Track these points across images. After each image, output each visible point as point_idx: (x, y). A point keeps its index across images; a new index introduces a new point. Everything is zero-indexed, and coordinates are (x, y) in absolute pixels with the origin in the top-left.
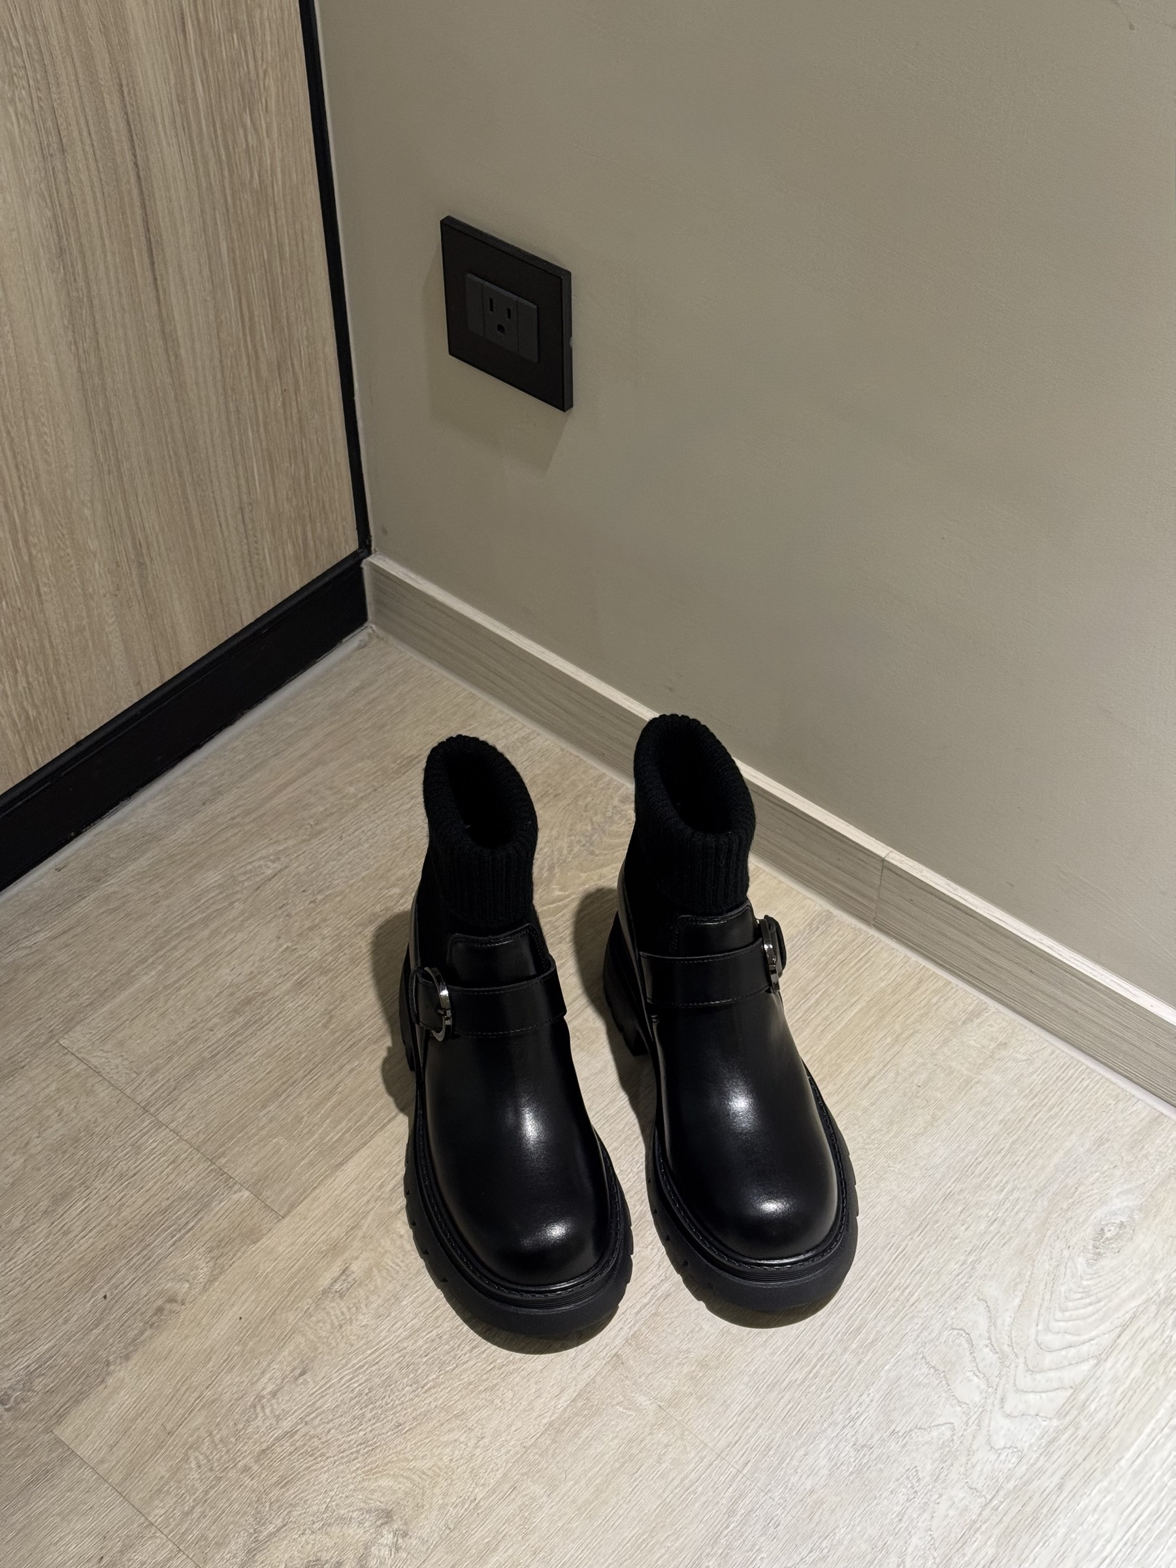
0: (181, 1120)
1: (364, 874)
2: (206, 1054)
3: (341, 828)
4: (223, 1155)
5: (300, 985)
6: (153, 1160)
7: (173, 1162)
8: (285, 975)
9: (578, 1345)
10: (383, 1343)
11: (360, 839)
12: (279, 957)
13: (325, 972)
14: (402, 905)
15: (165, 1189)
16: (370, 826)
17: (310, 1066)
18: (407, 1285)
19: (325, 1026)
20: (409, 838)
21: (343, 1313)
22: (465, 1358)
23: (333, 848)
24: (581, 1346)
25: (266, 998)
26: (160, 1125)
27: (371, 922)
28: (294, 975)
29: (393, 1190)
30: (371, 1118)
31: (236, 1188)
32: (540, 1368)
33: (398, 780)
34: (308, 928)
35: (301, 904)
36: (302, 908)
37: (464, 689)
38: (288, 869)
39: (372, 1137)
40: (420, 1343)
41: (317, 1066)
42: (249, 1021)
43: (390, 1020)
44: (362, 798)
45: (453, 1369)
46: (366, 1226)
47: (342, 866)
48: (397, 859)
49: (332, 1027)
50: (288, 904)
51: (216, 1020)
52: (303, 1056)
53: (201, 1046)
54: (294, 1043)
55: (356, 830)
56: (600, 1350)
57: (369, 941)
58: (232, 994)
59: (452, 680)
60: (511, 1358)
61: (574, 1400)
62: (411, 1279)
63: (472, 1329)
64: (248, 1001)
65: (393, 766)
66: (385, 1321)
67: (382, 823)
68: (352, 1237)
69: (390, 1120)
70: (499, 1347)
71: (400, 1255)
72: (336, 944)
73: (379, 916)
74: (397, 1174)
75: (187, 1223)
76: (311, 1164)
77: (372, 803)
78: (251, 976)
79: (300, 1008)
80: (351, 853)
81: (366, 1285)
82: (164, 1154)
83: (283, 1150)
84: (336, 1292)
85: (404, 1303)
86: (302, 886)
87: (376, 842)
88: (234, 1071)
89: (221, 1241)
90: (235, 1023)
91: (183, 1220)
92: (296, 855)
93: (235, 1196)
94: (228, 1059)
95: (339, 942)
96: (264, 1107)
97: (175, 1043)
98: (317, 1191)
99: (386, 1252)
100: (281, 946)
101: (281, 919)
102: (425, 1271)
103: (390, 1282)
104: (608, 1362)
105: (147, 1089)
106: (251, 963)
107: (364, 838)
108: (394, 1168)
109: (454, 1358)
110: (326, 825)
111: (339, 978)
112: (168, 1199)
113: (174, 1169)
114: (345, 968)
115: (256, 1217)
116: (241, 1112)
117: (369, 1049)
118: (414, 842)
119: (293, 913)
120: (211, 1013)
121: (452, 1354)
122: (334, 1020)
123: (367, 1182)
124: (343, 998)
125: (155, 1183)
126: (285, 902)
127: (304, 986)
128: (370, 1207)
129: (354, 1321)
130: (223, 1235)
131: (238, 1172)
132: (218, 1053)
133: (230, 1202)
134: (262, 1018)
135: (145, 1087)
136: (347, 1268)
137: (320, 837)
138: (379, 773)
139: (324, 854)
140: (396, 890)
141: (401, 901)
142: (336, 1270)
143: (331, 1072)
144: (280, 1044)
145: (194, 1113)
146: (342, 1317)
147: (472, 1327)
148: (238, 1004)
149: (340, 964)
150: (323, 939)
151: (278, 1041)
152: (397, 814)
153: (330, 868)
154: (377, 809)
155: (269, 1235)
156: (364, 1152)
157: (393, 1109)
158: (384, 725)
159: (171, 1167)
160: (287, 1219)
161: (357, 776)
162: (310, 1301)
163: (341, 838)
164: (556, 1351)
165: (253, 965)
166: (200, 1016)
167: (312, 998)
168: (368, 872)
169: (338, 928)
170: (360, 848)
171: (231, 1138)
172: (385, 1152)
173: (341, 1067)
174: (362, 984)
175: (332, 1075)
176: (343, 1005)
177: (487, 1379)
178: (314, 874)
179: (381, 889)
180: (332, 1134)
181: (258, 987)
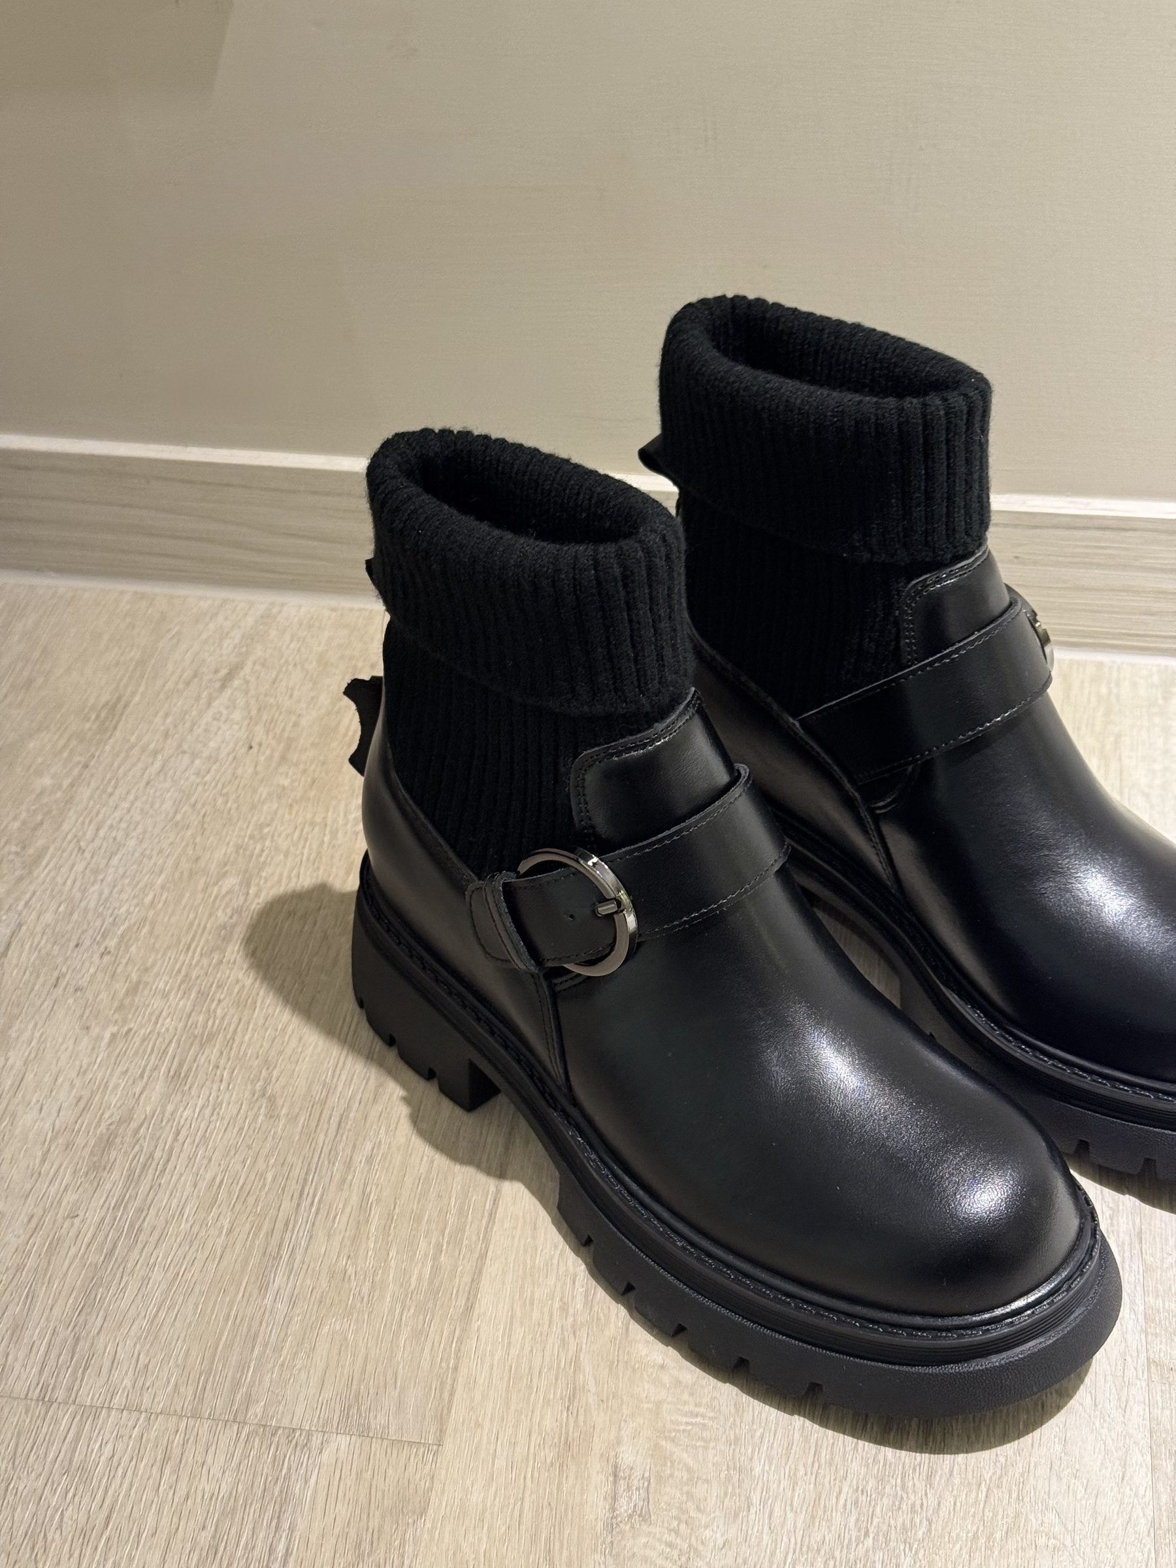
0: (127, 1382)
1: (160, 881)
2: (92, 1258)
3: (69, 837)
4: (249, 1400)
5: (177, 1078)
6: (124, 1475)
7: (166, 1459)
8: (142, 1076)
9: (1081, 1380)
10: (779, 1555)
11: (115, 839)
12: (109, 1056)
13: (206, 1040)
14: (257, 895)
15: (185, 1513)
16: (117, 814)
17: (294, 1187)
18: (737, 1439)
19: (272, 1116)
20: (194, 806)
21: (670, 1545)
22: (932, 1501)
23: (79, 867)
24: (1087, 1380)
25: (134, 1125)
26: (94, 1412)
27: (227, 939)
28: (156, 1068)
29: (588, 1302)
30: (461, 1213)
31: (316, 1440)
32: (1058, 1448)
33: (112, 741)
34: (127, 994)
35: (87, 964)
36: (92, 971)
37: (122, 593)
38: (24, 928)
39: (487, 1240)
40: (838, 1518)
41: (305, 1180)
42: (132, 1172)
43: (370, 1057)
44: (72, 785)
45: (929, 1530)
46: (591, 1384)
47: (114, 887)
48: (198, 840)
49: (284, 1111)
50: (64, 975)
51: (70, 1197)
52: (269, 1176)
53: (73, 1250)
54: (239, 1167)
55: (98, 830)
56: (1120, 1367)
57: (245, 966)
58: (68, 1146)
59: (89, 588)
60: (1002, 1459)
61: (1154, 1469)
62: (734, 1423)
63: (901, 1449)
64: (107, 1142)
65: (87, 726)
66: (752, 1517)
67: (132, 804)
68: (582, 1411)
69: (495, 1201)
70: (967, 1452)
71: (686, 1397)
72: (193, 995)
73: (234, 926)
74: (575, 1275)
75: (271, 1550)
76: (418, 1335)
77: (93, 785)
78: (82, 1104)
79: (208, 1111)
80: (115, 861)
81: (671, 1475)
82: (138, 1456)
83: (351, 1337)
84: (630, 1516)
85: (757, 1470)
86: (69, 940)
87: (145, 832)
88: (166, 1257)
89: (358, 1545)
90: (108, 1186)
91: (260, 1548)
92: (22, 903)
93: (325, 1455)
94: (140, 1245)
95: (196, 989)
96: (263, 1288)
97: (20, 1268)
98: (463, 1371)
99: (658, 1404)
100: (99, 1038)
101: (71, 1001)
102: (745, 1398)
103: (706, 1448)
104: (1149, 1381)
105: (24, 1366)
106: (67, 1085)
107: (120, 835)
108: (562, 1269)
109: (913, 1510)
110: (41, 842)
111: (238, 1039)
112: (204, 1528)
113: (177, 1470)
114: (235, 1019)
115: (390, 1472)
116: (229, 1316)
117: (373, 1115)
118: (207, 807)
119: (83, 982)
120: (53, 1190)
121: (904, 1507)
122: (280, 1102)
123: (536, 1314)
124: (267, 1063)
125: (159, 1512)
126: (56, 974)
127: (187, 1076)
128: (572, 1348)
129: (701, 1548)
130: (353, 1534)
131: (299, 1411)
132: (115, 1246)
133: (323, 1470)
134: (151, 1156)
135: (18, 1366)
136: (616, 1467)
137: (44, 863)
138: (73, 743)
139: (69, 883)
140: (231, 882)
141: (252, 891)
142: (599, 1480)
143: (337, 1178)
144: (214, 1179)
145: (143, 1360)
146: (675, 1553)
147: (899, 1445)
148: (92, 1154)
149: (223, 1018)
150: (165, 995)
151: (208, 1177)
152: (148, 783)
153: (96, 896)
154: (110, 790)
155: (438, 1486)
156: (492, 1269)
157: (491, 1184)
158: (30, 682)
159: (167, 1471)
160: (449, 1444)
161: (40, 760)
162: (597, 1557)
163: (81, 850)
164: (1059, 1408)
165: (72, 1085)
166: (36, 1205)
167: (215, 1087)
168: (163, 876)
169: (179, 971)
170: (123, 851)
171: (242, 1367)
172: (525, 1251)
173: (349, 1164)
174: (284, 1030)
175: (344, 1181)
176: (275, 1073)
177: (995, 1515)
178: (75, 916)
179: (205, 890)
180: (416, 1272)
181: (106, 1116)
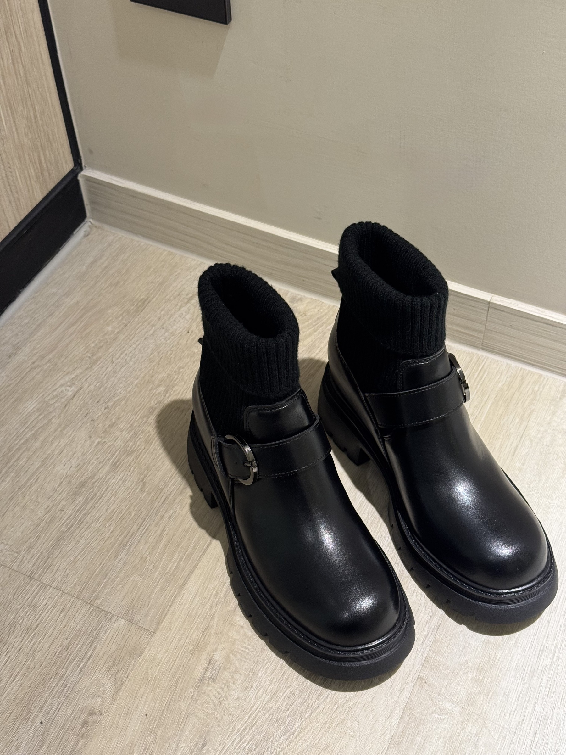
0: (60, 579)
1: (136, 382)
2: (63, 528)
3: (110, 355)
4: (97, 597)
5: (115, 466)
6: (47, 612)
7: (63, 610)
8: (103, 462)
9: (390, 676)
10: (254, 708)
11: (126, 360)
12: (94, 450)
13: (130, 453)
14: (168, 398)
15: (63, 632)
16: (130, 349)
17: (140, 521)
18: (257, 661)
19: (142, 490)
20: (159, 353)
21: (219, 693)
22: (316, 705)
23: (109, 369)
24: (392, 677)
25: (94, 480)
26: (45, 586)
27: (151, 413)
28: (109, 460)
29: (226, 595)
30: (194, 548)
31: (114, 619)
32: (370, 699)
33: (139, 316)
34: (109, 426)
35: (99, 411)
36: (100, 414)
37: (164, 250)
38: (82, 389)
39: (199, 561)
40: (280, 701)
41: (145, 519)
42: (87, 499)
43: (185, 476)
44: (118, 333)
45: (311, 715)
46: (215, 625)
47: (119, 381)
48: (155, 368)
49: (147, 490)
50: (90, 413)
51: (64, 503)
52: (133, 514)
53: (58, 524)
54: (124, 507)
55: (121, 354)
56: (407, 676)
57: (154, 426)
58: (69, 482)
59: (153, 246)
60: (348, 697)
61: (402, 717)
62: (259, 655)
63: (314, 682)
64: (83, 485)
65: (132, 307)
66: (251, 691)
67: (137, 346)
68: (208, 635)
69: (208, 546)
70: (337, 691)
71: (246, 641)
72: (132, 433)
73: (156, 408)
74: (226, 583)
75: (86, 653)
76: (162, 590)
77: (126, 334)
78: (79, 467)
79: (121, 482)
80: (122, 370)
81: (229, 668)
82: (54, 607)
83: (139, 584)
84: (209, 678)
85: (260, 675)
86: (96, 399)
87: (137, 360)
88: (88, 535)
89: (114, 661)
90: (77, 502)
91: (82, 652)
92: (85, 379)
93: (115, 625)
94: (80, 528)
95: (133, 431)
96: (116, 557)
97: (38, 525)
98: (173, 608)
99: (235, 640)
100: (93, 442)
101: (88, 424)
102: (266, 647)
103: (245, 662)
104: (415, 684)
105: (28, 562)
106: (76, 458)
107: (129, 358)
108: (222, 579)
109: (308, 707)
110: (99, 355)
111: (141, 455)
112: (67, 639)
113: (65, 616)
114: (143, 447)
115: (134, 638)
116: (101, 564)
117: (177, 500)
118: (163, 355)
119: (95, 418)
120: (58, 498)
121: (305, 704)
122: (147, 485)
123: (206, 593)
124: (148, 469)
125: (55, 628)
126: (87, 412)
127: (118, 466)
128: (214, 610)
129: (229, 697)
130: (114, 656)
131: (112, 607)
132: (72, 526)
133: (112, 631)
134: (96, 494)
135: (26, 561)
136: (211, 659)
137: (98, 364)
138: (125, 314)
139: (104, 375)
140: (161, 389)
141: (167, 395)
142: (204, 662)
143: (156, 521)
144: (114, 510)
145: (68, 572)
146: (219, 696)
147: (313, 681)
148: (76, 488)
149: (139, 446)
150: (122, 431)
151: (112, 508)
152: (145, 339)
153: (111, 382)
154: (131, 338)
155: (148, 648)
156: (197, 572)
157: (208, 538)
158: (118, 283)
159: (62, 615)
160: (158, 633)
161: (110, 319)
162: (192, 690)
163: (112, 362)
164: (377, 684)
165: (78, 459)
166: (51, 502)
167: (127, 473)
168: (138, 380)
169: (130, 422)
170: (127, 366)
171: (99, 584)
172: (211, 569)
173: (162, 517)
174: (158, 456)
175: (158, 523)
176: (149, 473)
177: (336, 717)
178: (101, 389)
179: (150, 390)
180: (170, 565)
181: (86, 474)
